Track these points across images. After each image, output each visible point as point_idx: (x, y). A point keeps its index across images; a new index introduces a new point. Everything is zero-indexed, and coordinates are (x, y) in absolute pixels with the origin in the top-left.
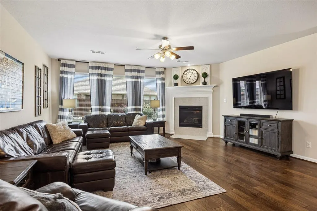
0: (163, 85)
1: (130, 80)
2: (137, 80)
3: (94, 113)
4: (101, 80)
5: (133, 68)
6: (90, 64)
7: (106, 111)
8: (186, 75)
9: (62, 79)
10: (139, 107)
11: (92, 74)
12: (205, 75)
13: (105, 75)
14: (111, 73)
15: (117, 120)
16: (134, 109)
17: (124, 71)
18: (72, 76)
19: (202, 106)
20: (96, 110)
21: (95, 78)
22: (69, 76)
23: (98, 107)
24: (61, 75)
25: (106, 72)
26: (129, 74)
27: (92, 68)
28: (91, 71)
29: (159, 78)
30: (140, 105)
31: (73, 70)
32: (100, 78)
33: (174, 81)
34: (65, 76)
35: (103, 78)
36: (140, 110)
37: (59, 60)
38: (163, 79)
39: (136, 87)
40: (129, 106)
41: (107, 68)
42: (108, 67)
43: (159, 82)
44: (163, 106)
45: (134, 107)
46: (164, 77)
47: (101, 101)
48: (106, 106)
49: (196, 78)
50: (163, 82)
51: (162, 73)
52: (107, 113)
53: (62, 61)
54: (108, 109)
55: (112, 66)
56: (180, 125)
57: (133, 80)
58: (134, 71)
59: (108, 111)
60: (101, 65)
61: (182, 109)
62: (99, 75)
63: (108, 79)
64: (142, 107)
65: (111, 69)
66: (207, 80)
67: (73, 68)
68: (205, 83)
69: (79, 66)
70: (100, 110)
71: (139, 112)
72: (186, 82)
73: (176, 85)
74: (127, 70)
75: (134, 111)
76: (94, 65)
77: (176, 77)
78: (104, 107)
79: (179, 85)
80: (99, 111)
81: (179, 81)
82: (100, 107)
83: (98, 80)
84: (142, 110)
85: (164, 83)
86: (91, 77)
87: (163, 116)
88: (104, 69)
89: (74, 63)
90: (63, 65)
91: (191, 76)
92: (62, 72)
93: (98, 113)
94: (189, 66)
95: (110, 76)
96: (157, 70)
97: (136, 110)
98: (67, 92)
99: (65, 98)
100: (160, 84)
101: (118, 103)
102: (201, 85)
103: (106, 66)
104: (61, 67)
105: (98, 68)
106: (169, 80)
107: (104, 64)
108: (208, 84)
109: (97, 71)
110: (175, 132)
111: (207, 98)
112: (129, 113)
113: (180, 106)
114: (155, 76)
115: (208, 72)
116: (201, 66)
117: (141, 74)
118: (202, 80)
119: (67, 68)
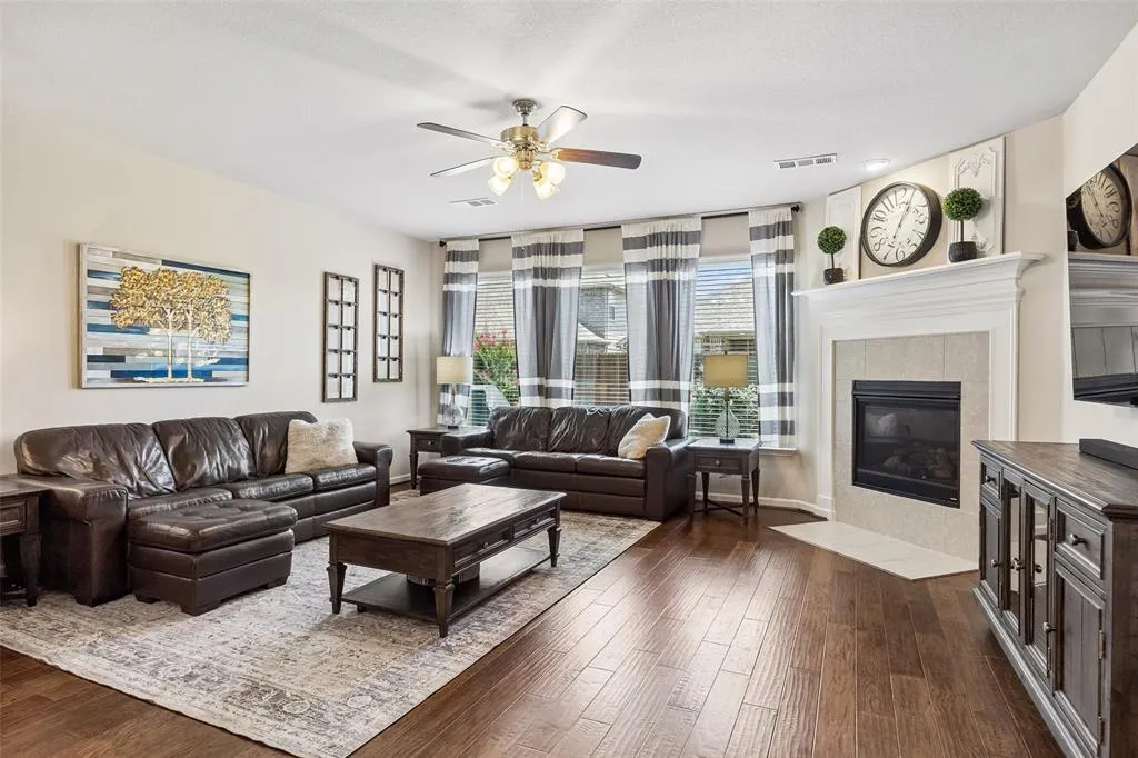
0: (785, 284)
1: (641, 279)
2: (664, 275)
3: (527, 401)
4: (544, 289)
5: (649, 230)
6: (515, 242)
7: (559, 396)
8: (880, 219)
9: (448, 299)
10: (670, 385)
11: (521, 274)
12: (968, 204)
13: (554, 273)
14: (575, 260)
16: (654, 390)
17: (620, 246)
18: (473, 287)
19: (960, 383)
20: (532, 391)
21: (529, 283)
22: (464, 287)
23: (536, 381)
24: (445, 288)
25: (558, 261)
26: (634, 256)
27: (520, 253)
28: (518, 264)
29: (767, 256)
30: (677, 378)
31: (471, 267)
32: (540, 282)
33: (825, 261)
34: (454, 287)
35: (550, 283)
36: (676, 396)
37: (443, 243)
38: (783, 256)
39: (661, 302)
40: (635, 380)
41: (563, 245)
42: (566, 242)
44: (782, 378)
45: (656, 384)
46: (791, 247)
47: (545, 361)
48: (559, 376)
49: (926, 227)
50: (787, 268)
51: (784, 228)
53: (451, 246)
54: (567, 389)
55: (578, 237)
56: (858, 481)
57: (652, 277)
58: (655, 239)
59: (570, 393)
60: (545, 239)
61: (867, 398)
62: (540, 272)
63: (564, 283)
64: (684, 385)
65: (578, 248)
66: (972, 230)
67: (474, 260)
69: (494, 253)
70: (544, 391)
71: (674, 405)
72: (880, 256)
73: (834, 276)
74: (628, 244)
75: (654, 399)
76: (526, 241)
77: (832, 240)
78: (552, 383)
79: (851, 279)
80: (540, 394)
81: (847, 258)
82: (544, 382)
83: (535, 289)
84: (684, 396)
85: (791, 275)
86: (518, 284)
87: (786, 428)
88: (554, 249)
89: (474, 246)
90: (453, 256)
91: (902, 224)
92: (450, 278)
93: (536, 402)
95: (569, 270)
96: (755, 220)
97: (660, 394)
103: (561, 238)
104: (446, 264)
105: (538, 249)
106: (813, 260)
107: (552, 234)
108: (988, 256)
109: (530, 262)
110: (836, 505)
111: (983, 337)
112: (634, 404)
113: (855, 382)
114: (747, 251)
115: (984, 183)
116: (954, 158)
117: (682, 251)
118: (952, 231)
119: (459, 263)
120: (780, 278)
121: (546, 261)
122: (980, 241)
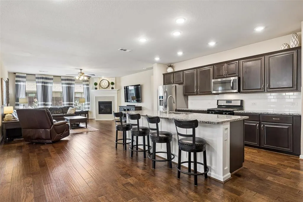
0: (88, 89)
1: (65, 86)
2: (70, 86)
3: (40, 107)
4: (45, 86)
5: (66, 78)
6: (36, 76)
7: (48, 105)
8: (102, 83)
9: (17, 86)
10: (71, 103)
11: (38, 82)
12: (113, 83)
13: (47, 83)
14: (51, 81)
15: (57, 111)
16: (68, 104)
17: (61, 80)
18: (24, 84)
19: (112, 102)
20: (42, 105)
21: (40, 84)
22: (22, 84)
23: (43, 103)
24: (16, 83)
25: (48, 81)
26: (64, 82)
27: (38, 78)
28: (37, 80)
29: (85, 84)
30: (72, 102)
31: (24, 80)
32: (44, 84)
33: (95, 87)
34: (19, 83)
35: (46, 85)
36: (72, 104)
37: (15, 73)
38: (87, 85)
39: (69, 90)
40: (65, 102)
43: (86, 86)
44: (88, 101)
45: (68, 103)
46: (88, 83)
47: (45, 98)
48: (48, 102)
49: (108, 85)
50: (88, 86)
51: (88, 81)
52: (49, 107)
53: (17, 74)
55: (52, 77)
56: (99, 113)
57: (67, 86)
58: (68, 80)
59: (50, 104)
60: (44, 76)
61: (100, 103)
62: (43, 82)
63: (49, 85)
64: (73, 103)
65: (52, 79)
66: (114, 86)
67: (25, 78)
68: (113, 88)
69: (29, 77)
70: (44, 105)
71: (72, 106)
72: (102, 87)
73: (96, 89)
74: (62, 80)
76: (39, 76)
77: (96, 84)
78: (47, 103)
79: (98, 89)
81: (98, 86)
82: (45, 103)
83: (42, 86)
84: (73, 104)
85: (89, 88)
86: (38, 84)
87: (88, 108)
88: (46, 79)
89: (25, 75)
90: (17, 77)
91: (105, 84)
92: (17, 81)
93: (43, 107)
94: (103, 78)
95: (50, 83)
97: (69, 104)
98: (21, 94)
99: (20, 98)
100: (86, 88)
101: (56, 100)
102: (111, 89)
103: (48, 77)
104: (16, 78)
105: (43, 78)
106: (92, 86)
107: (46, 76)
108: (115, 89)
109: (41, 80)
110: (96, 117)
111: (114, 97)
112: (65, 106)
113: (99, 102)
114: (82, 83)
115: (114, 82)
116: (111, 78)
117: (72, 82)
118: (111, 86)
119: (20, 78)
120: (87, 88)
121: (44, 80)
122: (114, 87)
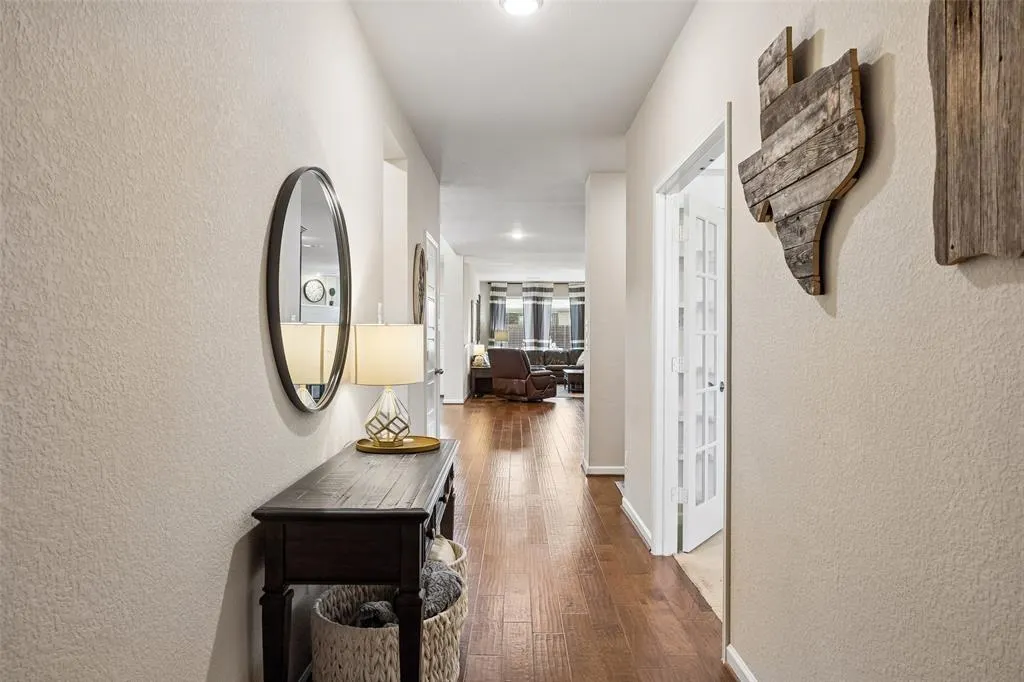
1: (576, 303)
3: (529, 348)
4: (537, 305)
5: (579, 286)
6: (524, 286)
7: (543, 346)
9: (493, 306)
11: (527, 298)
13: (541, 299)
14: (549, 295)
15: (557, 358)
17: (568, 290)
18: (504, 302)
20: (531, 344)
21: (530, 302)
22: (500, 302)
23: (533, 341)
24: (492, 302)
25: (544, 294)
26: (573, 294)
27: (526, 290)
28: (525, 294)
31: (505, 294)
32: (535, 302)
34: (496, 302)
35: (539, 303)
37: (489, 283)
41: (545, 288)
47: (537, 333)
48: (543, 339)
52: (544, 349)
53: (493, 285)
54: (546, 344)
55: (552, 286)
58: (577, 290)
59: (549, 345)
60: (537, 285)
62: (534, 298)
63: (545, 303)
65: (551, 290)
67: (505, 291)
69: (511, 289)
70: (537, 344)
74: (571, 290)
76: (529, 286)
78: (540, 341)
80: (535, 346)
82: (537, 340)
83: (534, 305)
86: (526, 302)
88: (541, 290)
89: (505, 285)
90: (494, 289)
92: (493, 298)
93: (533, 348)
95: (548, 298)
99: (496, 329)
103: (544, 286)
104: (492, 292)
105: (534, 289)
107: (540, 284)
109: (532, 294)
112: (573, 348)
119: (498, 292)
121: (537, 294)
